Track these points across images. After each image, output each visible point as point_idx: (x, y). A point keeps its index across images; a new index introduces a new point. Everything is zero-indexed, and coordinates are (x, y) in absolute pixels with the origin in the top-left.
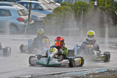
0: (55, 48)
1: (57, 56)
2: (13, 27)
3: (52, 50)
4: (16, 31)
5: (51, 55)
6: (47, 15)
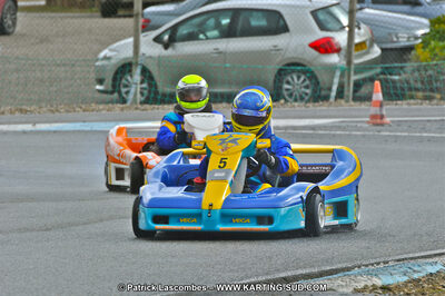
2: (299, 78)
4: (308, 91)
6: (431, 22)
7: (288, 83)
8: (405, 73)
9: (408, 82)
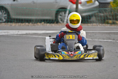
7: (61, 16)
8: (106, 12)
9: (107, 16)
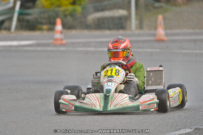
0: (117, 67)
1: (122, 87)
3: (110, 72)
5: (111, 86)
